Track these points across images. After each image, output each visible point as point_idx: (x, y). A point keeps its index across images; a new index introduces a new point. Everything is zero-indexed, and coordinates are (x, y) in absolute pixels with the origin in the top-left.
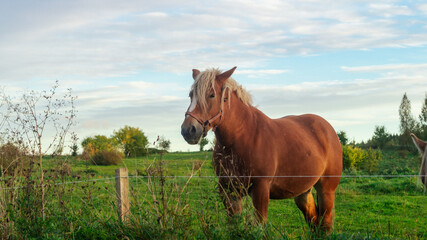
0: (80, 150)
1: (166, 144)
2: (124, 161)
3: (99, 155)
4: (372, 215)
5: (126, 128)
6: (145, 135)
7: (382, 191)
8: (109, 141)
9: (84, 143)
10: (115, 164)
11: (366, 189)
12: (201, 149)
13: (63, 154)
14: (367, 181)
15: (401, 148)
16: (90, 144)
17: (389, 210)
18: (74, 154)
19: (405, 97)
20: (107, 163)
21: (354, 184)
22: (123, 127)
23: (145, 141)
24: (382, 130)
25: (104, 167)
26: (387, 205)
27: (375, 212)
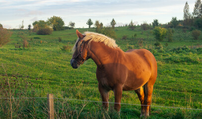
0: (32, 27)
1: (73, 24)
2: (53, 32)
3: (41, 30)
4: (170, 77)
5: (54, 17)
6: (63, 20)
7: (175, 62)
8: (46, 23)
9: (34, 24)
10: (49, 35)
11: (167, 60)
12: (89, 27)
13: (24, 28)
14: (168, 55)
15: (184, 28)
16: (37, 25)
17: (178, 74)
18: (29, 29)
19: (187, 3)
20: (45, 34)
21: (161, 57)
22: (52, 17)
23: (63, 23)
24: (175, 19)
25: (43, 36)
26: (177, 71)
27: (172, 75)
